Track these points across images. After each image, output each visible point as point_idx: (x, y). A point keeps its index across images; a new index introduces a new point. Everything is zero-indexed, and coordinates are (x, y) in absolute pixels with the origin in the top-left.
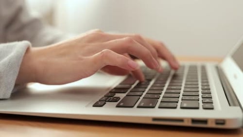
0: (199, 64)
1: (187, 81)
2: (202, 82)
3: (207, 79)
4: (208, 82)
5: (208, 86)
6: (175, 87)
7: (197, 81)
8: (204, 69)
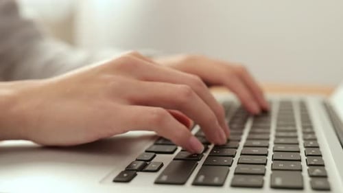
0: (295, 98)
1: (277, 131)
2: (304, 133)
3: (311, 127)
4: (313, 133)
5: (315, 140)
6: (258, 143)
7: (295, 131)
8: (303, 106)
